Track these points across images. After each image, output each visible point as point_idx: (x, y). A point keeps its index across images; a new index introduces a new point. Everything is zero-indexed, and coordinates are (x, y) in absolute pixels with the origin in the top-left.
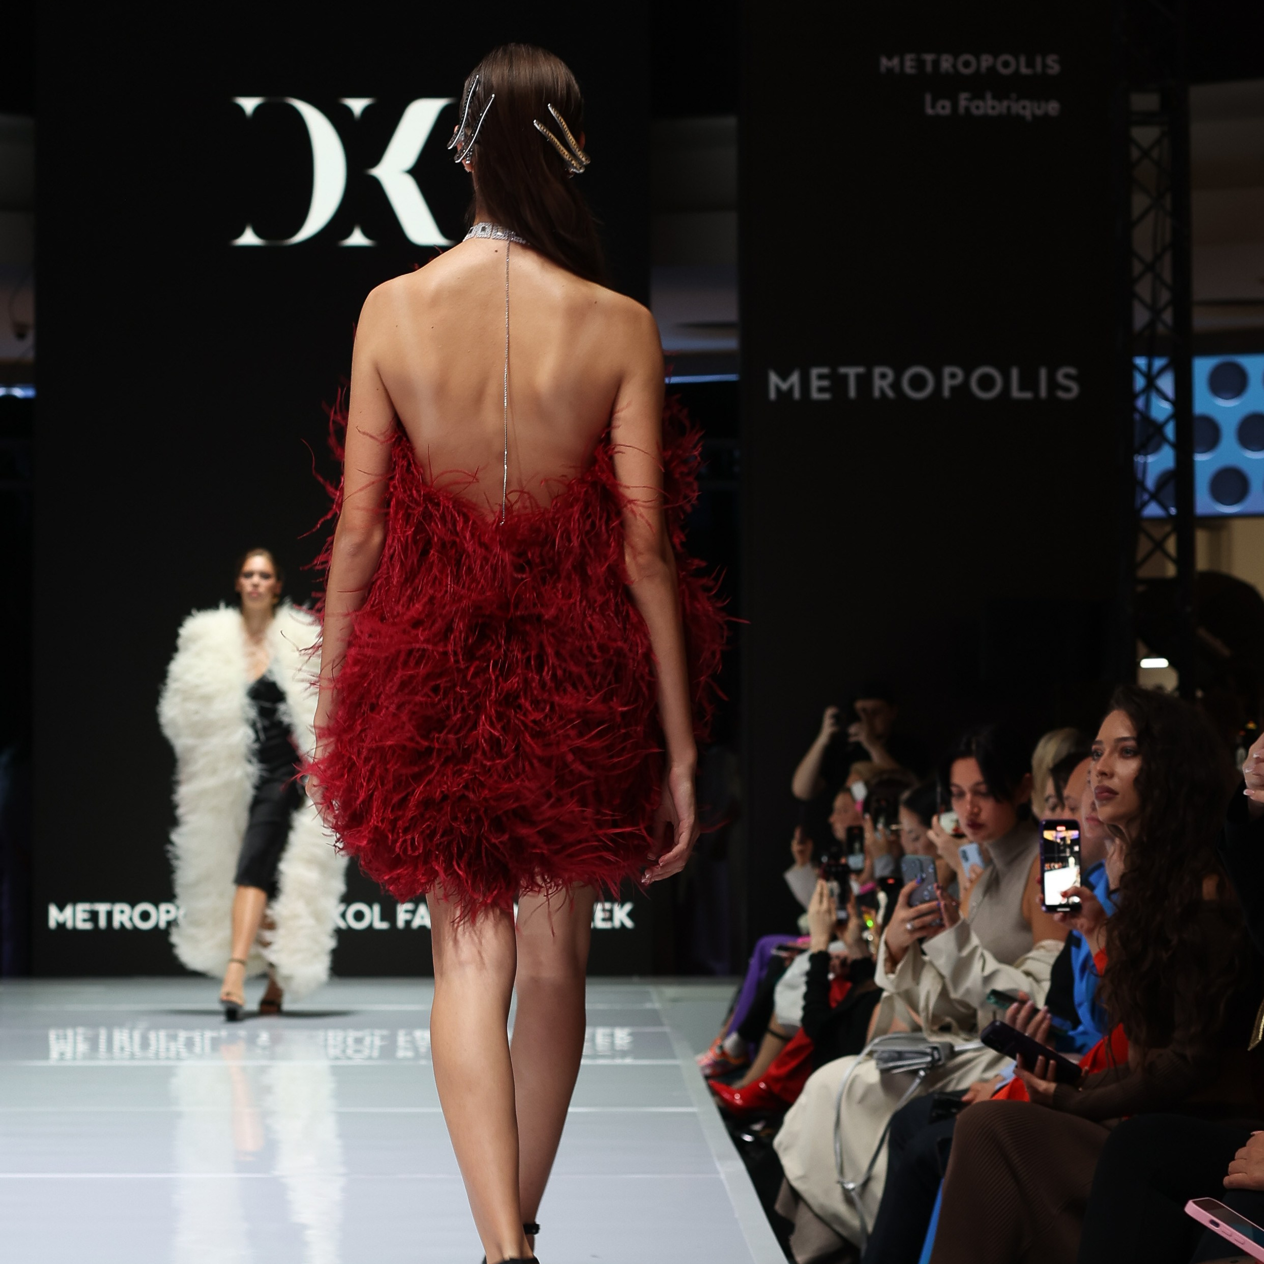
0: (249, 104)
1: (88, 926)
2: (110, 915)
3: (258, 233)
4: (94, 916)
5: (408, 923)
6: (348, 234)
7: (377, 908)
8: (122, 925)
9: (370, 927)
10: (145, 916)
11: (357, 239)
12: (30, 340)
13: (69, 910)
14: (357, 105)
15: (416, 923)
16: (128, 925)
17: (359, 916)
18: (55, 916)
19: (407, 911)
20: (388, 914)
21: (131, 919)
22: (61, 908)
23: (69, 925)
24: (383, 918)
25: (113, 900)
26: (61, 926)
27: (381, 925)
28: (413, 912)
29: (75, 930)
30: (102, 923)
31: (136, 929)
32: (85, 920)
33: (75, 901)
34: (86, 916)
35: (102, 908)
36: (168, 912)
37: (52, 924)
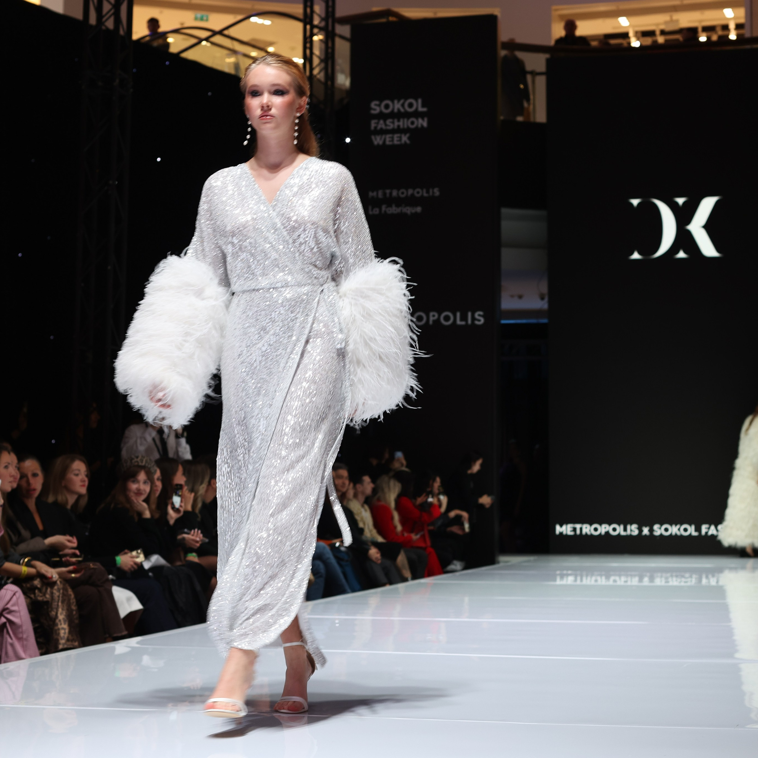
0: (635, 202)
1: (572, 533)
2: (581, 529)
3: (640, 253)
4: (575, 529)
5: (706, 533)
6: (677, 252)
7: (693, 527)
8: (586, 534)
9: (690, 535)
10: (596, 529)
11: (681, 255)
12: (546, 300)
13: (564, 527)
14: (681, 201)
15: (710, 533)
16: (589, 533)
17: (686, 530)
18: (558, 529)
19: (706, 528)
20: (698, 529)
21: (590, 531)
22: (561, 526)
23: (564, 533)
24: (696, 530)
25: (583, 522)
26: (561, 534)
27: (695, 534)
28: (709, 528)
29: (567, 536)
30: (578, 532)
31: (592, 535)
32: (571, 531)
33: (567, 523)
34: (572, 529)
35: (578, 526)
36: (605, 528)
37: (557, 532)
